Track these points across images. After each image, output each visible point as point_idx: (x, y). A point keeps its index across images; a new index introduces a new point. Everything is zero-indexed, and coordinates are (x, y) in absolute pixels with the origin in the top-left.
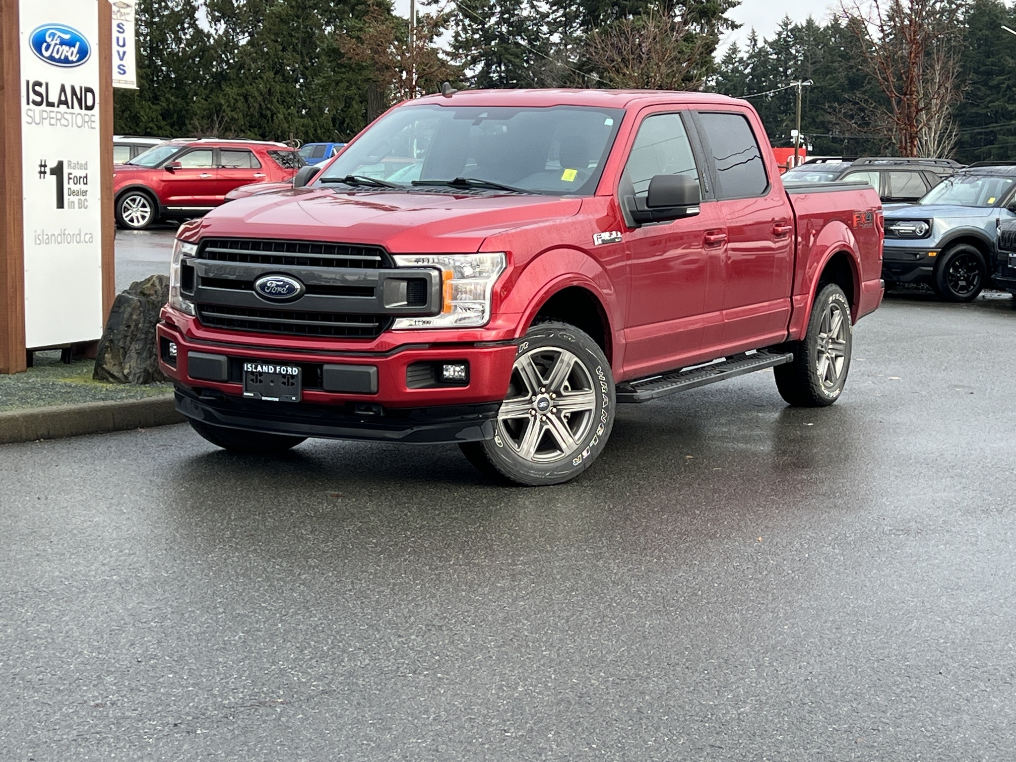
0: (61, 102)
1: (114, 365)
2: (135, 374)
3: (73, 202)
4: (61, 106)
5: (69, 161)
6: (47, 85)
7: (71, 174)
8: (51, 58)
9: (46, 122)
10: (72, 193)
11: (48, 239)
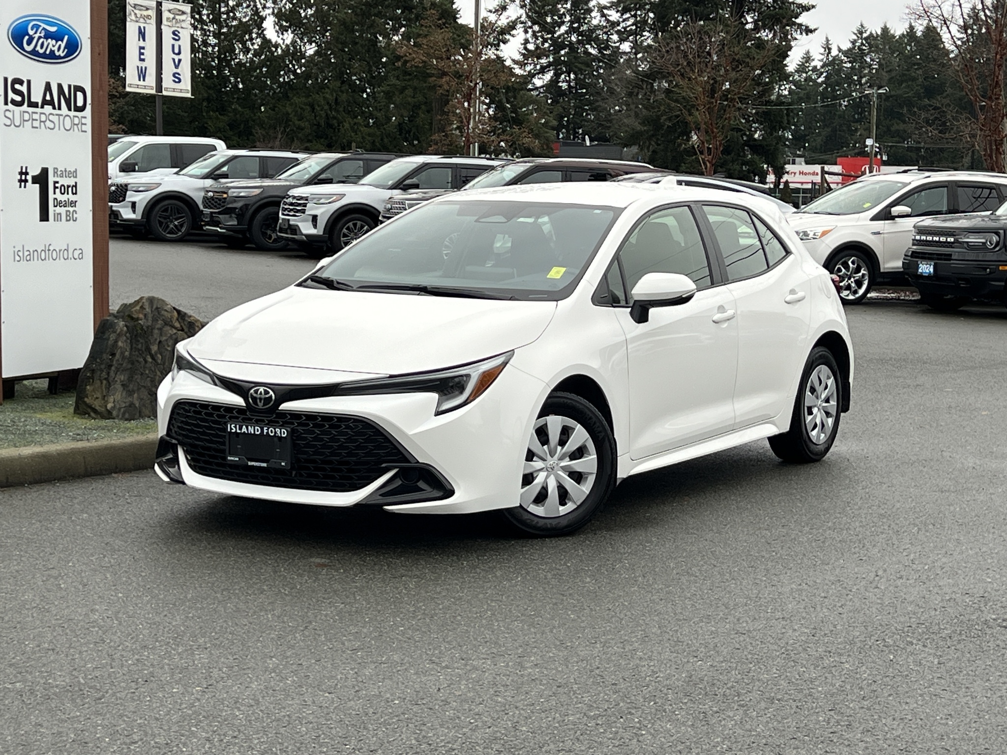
0: (45, 102)
1: (97, 398)
2: (119, 409)
3: (60, 214)
4: (46, 106)
5: (54, 168)
6: (29, 82)
7: (57, 182)
8: (34, 52)
9: (28, 124)
10: (58, 204)
11: (30, 255)
